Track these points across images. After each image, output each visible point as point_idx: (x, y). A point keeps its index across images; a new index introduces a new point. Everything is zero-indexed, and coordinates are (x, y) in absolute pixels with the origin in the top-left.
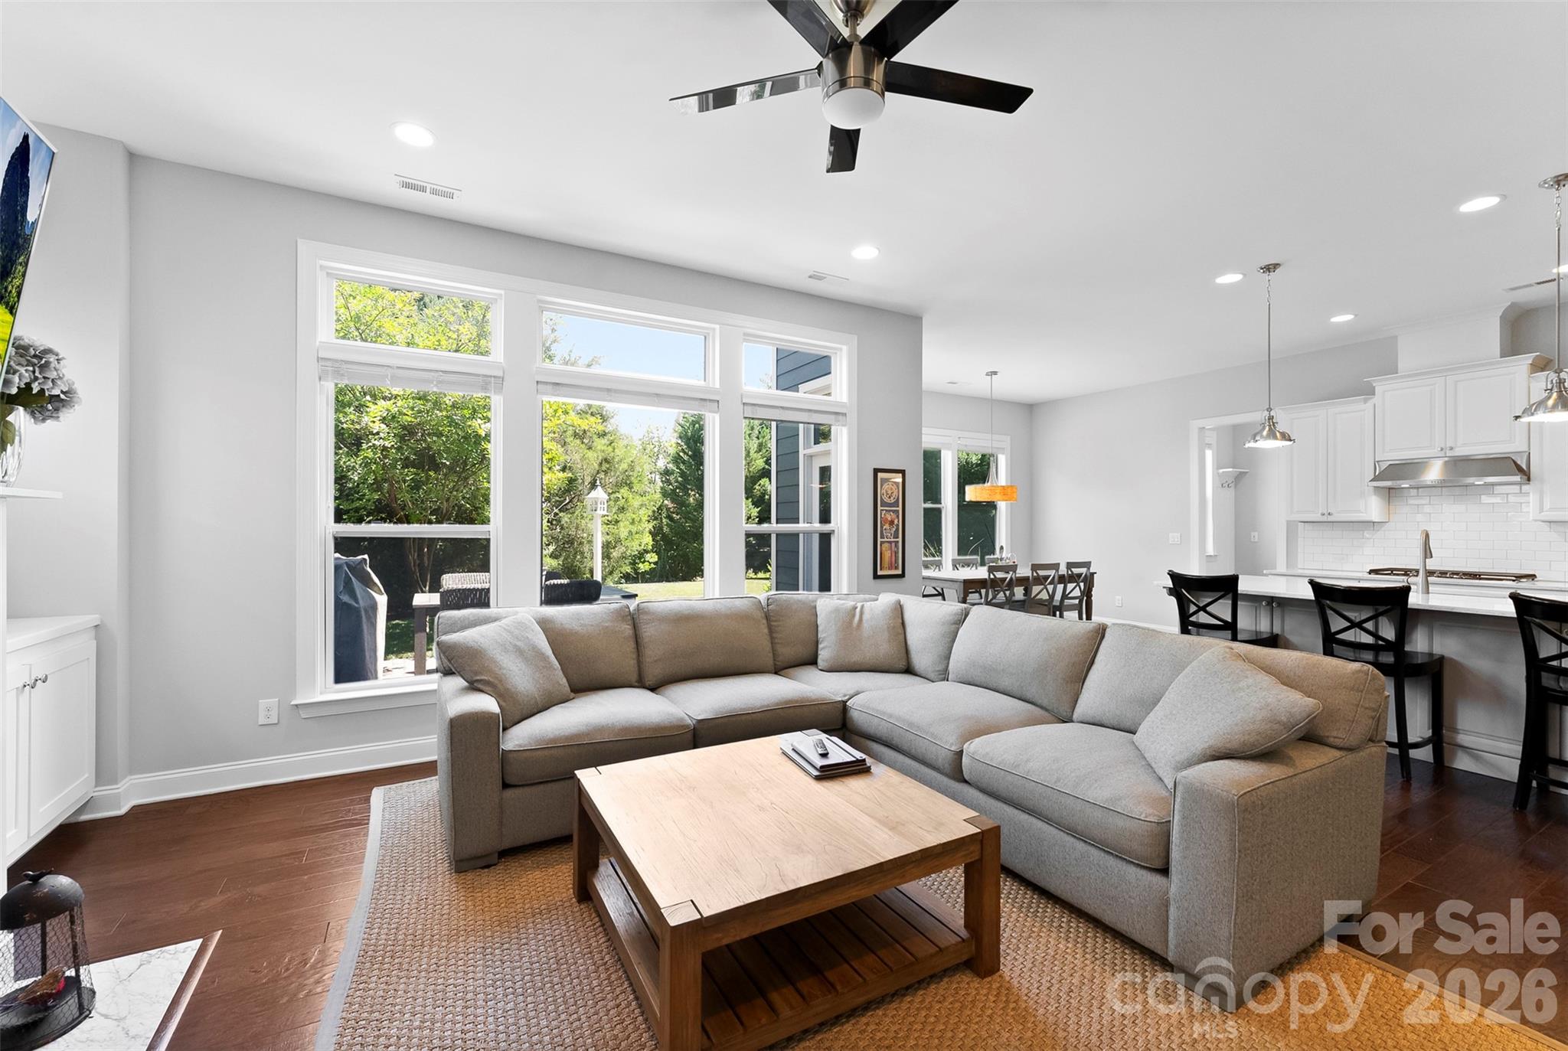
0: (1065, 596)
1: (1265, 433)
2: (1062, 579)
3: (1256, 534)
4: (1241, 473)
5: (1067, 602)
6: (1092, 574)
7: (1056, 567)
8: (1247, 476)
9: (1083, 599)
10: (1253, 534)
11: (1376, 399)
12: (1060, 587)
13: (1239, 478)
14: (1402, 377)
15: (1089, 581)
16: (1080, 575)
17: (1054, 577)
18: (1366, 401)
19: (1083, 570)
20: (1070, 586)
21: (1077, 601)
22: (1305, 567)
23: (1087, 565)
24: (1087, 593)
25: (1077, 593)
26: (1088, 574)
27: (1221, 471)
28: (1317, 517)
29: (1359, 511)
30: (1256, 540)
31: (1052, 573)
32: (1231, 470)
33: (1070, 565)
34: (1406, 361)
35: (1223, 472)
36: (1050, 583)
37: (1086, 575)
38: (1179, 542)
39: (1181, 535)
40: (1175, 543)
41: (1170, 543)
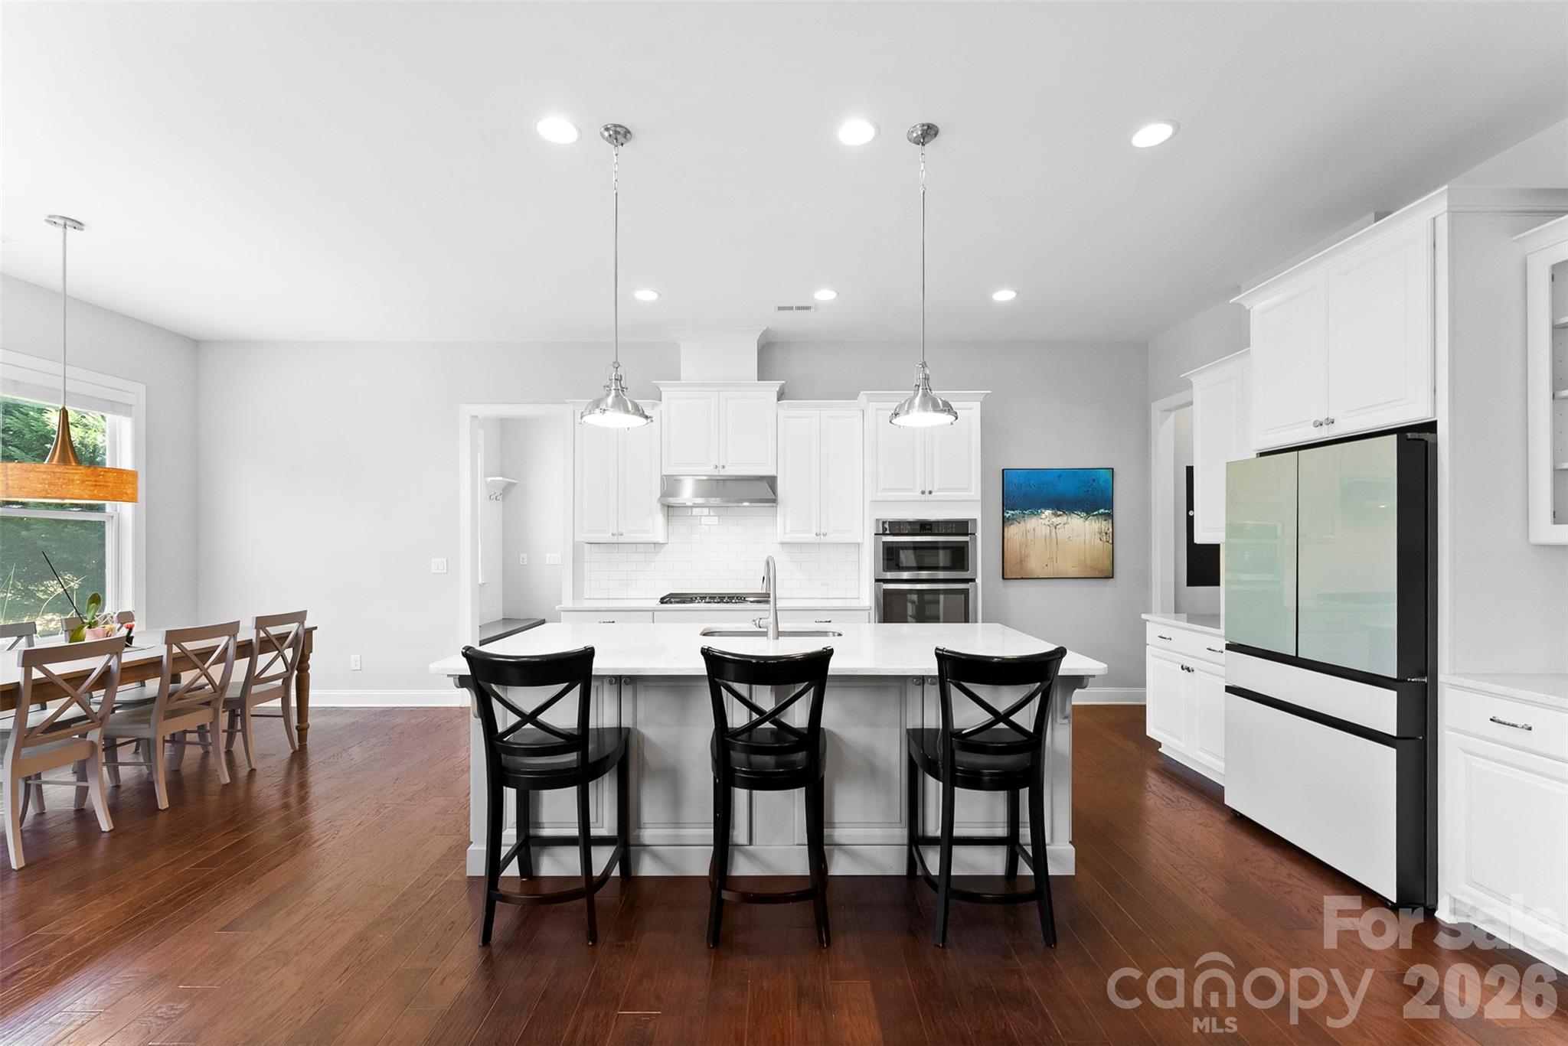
0: (252, 678)
1: (610, 400)
2: (245, 650)
3: (525, 556)
4: (510, 484)
5: (256, 689)
6: (309, 632)
7: (232, 629)
8: (517, 486)
9: (292, 674)
10: (522, 555)
11: (663, 405)
12: (241, 667)
13: (508, 488)
14: (683, 386)
15: (303, 644)
16: (283, 638)
17: (226, 649)
19: (292, 628)
20: (263, 660)
21: (279, 682)
23: (299, 617)
24: (301, 666)
25: (279, 667)
26: (301, 632)
27: (490, 479)
28: (606, 537)
29: (648, 530)
30: (525, 563)
31: (222, 641)
32: (500, 478)
33: (261, 622)
34: (687, 371)
35: (492, 481)
36: (217, 661)
37: (297, 634)
38: (445, 571)
39: (447, 561)
40: (439, 572)
41: (433, 571)
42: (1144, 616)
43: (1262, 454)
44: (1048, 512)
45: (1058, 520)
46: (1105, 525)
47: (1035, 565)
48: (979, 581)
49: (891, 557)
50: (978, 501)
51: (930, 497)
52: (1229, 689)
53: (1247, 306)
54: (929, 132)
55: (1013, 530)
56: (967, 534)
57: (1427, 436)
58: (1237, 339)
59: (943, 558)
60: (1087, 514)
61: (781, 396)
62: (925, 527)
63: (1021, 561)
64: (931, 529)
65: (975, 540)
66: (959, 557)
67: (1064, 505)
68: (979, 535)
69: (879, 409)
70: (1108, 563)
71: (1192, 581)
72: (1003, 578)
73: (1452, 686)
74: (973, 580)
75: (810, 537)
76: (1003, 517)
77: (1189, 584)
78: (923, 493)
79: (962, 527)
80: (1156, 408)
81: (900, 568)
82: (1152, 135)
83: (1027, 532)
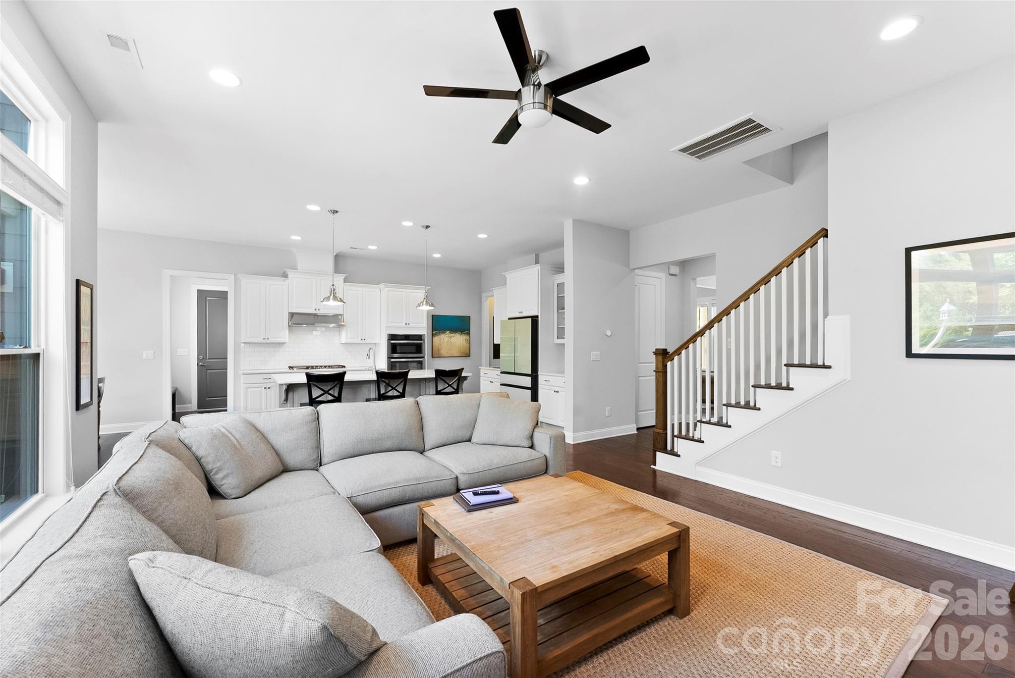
11: (289, 280)
14: (299, 272)
18: (284, 281)
22: (255, 369)
28: (261, 340)
29: (282, 338)
34: (300, 266)
38: (153, 358)
39: (154, 352)
40: (149, 358)
41: (144, 358)
42: (480, 368)
43: (509, 319)
44: (448, 332)
45: (451, 335)
46: (466, 337)
47: (443, 352)
48: (426, 357)
49: (393, 349)
50: (425, 328)
51: (409, 326)
52: (501, 385)
53: (506, 276)
54: (427, 227)
55: (436, 339)
56: (422, 340)
57: (537, 319)
58: (504, 282)
59: (413, 349)
60: (461, 332)
61: (345, 281)
62: (407, 337)
63: (439, 351)
64: (409, 338)
65: (425, 343)
66: (419, 349)
67: (454, 330)
68: (426, 340)
69: (389, 291)
70: (468, 351)
71: (495, 358)
72: (432, 357)
73: (541, 375)
74: (424, 357)
75: (359, 341)
76: (432, 333)
77: (494, 358)
78: (406, 324)
79: (420, 337)
80: (484, 295)
81: (396, 353)
82: (482, 236)
83: (441, 339)
